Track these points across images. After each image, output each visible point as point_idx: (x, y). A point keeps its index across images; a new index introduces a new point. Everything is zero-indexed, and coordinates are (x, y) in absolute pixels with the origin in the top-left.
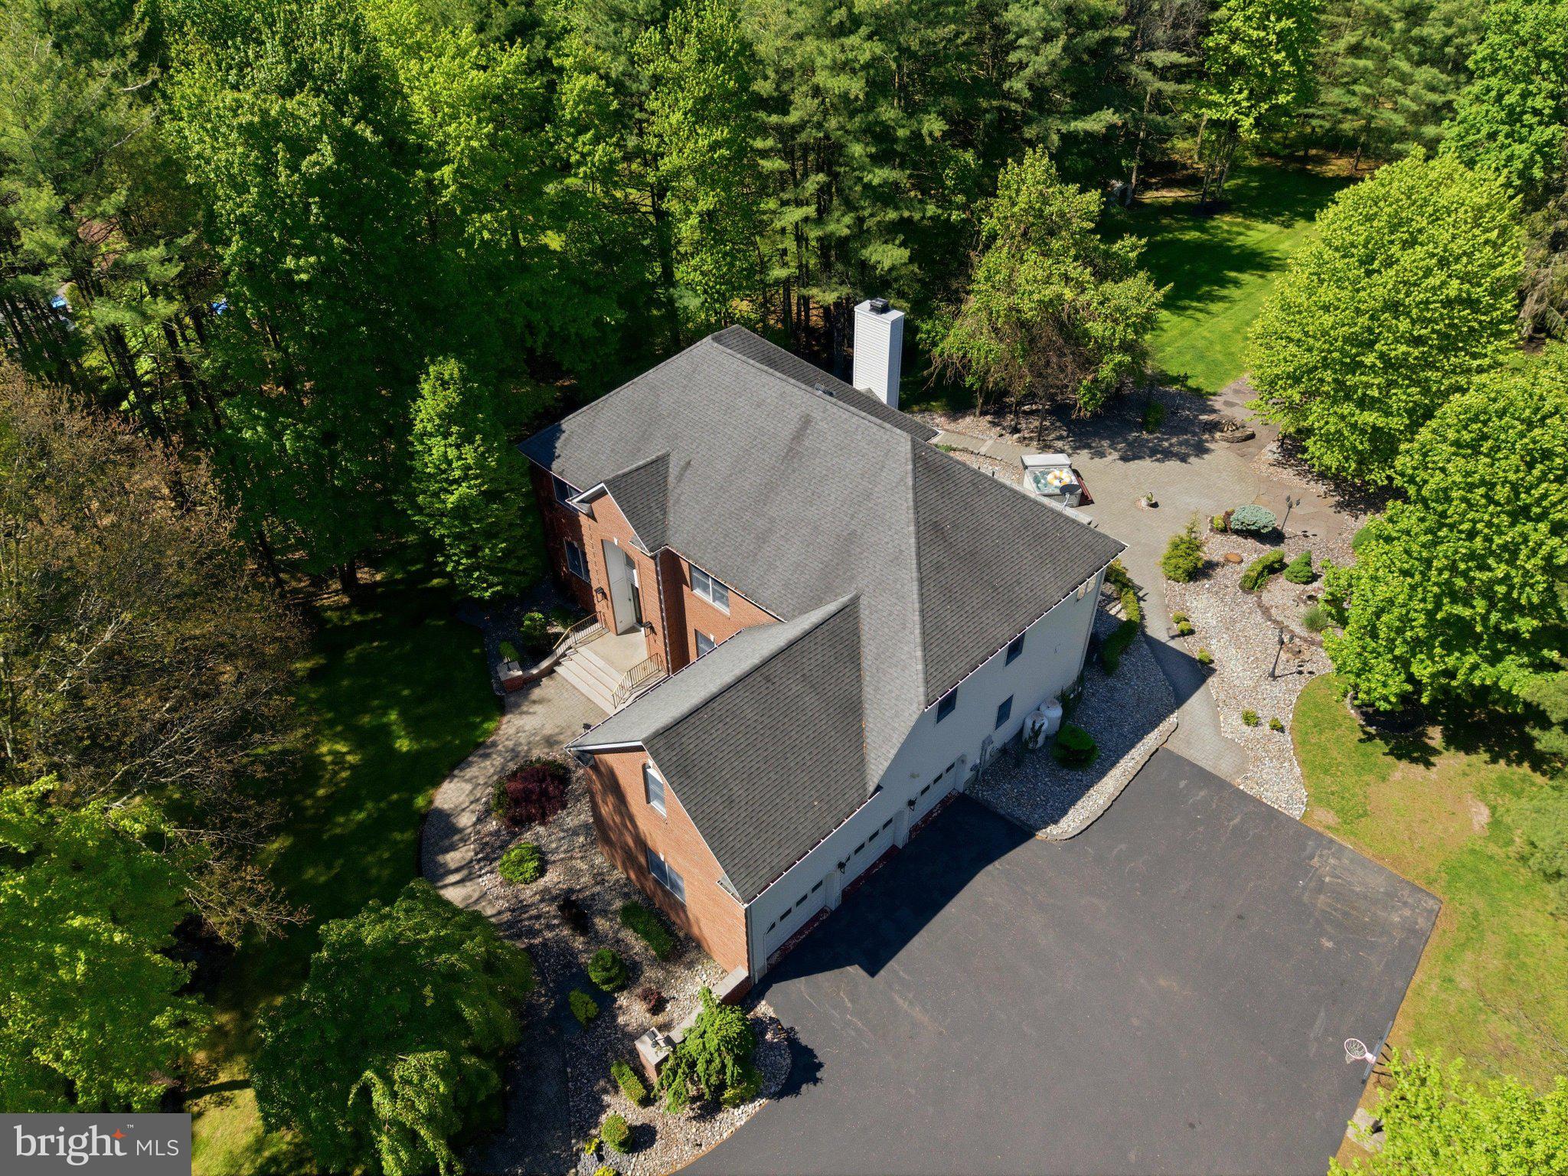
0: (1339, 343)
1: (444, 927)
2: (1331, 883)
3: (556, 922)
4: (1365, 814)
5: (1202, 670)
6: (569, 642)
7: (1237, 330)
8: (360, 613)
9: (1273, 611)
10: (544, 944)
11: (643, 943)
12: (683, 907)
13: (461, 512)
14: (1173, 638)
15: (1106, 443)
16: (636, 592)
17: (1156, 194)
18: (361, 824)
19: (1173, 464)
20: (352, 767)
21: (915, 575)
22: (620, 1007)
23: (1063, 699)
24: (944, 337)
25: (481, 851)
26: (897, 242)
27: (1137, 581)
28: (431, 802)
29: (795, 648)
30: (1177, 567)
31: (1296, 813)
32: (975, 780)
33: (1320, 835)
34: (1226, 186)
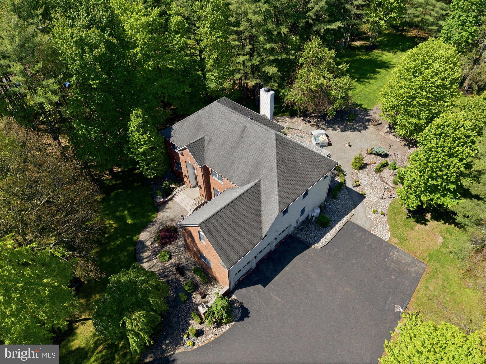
0: (405, 98)
1: (144, 276)
2: (395, 260)
3: (175, 273)
4: (407, 240)
5: (362, 197)
6: (177, 190)
7: (378, 89)
8: (115, 181)
9: (384, 179)
10: (171, 279)
11: (200, 279)
12: (211, 269)
13: (144, 153)
14: (354, 187)
15: (337, 126)
16: (196, 176)
17: (355, 43)
18: (118, 245)
19: (357, 133)
20: (115, 228)
21: (276, 174)
22: (194, 297)
23: (320, 207)
24: (288, 94)
25: (153, 252)
26: (274, 65)
27: (344, 170)
28: (138, 238)
29: (242, 196)
30: (356, 166)
31: (387, 240)
32: (294, 231)
33: (393, 246)
34: (377, 40)
